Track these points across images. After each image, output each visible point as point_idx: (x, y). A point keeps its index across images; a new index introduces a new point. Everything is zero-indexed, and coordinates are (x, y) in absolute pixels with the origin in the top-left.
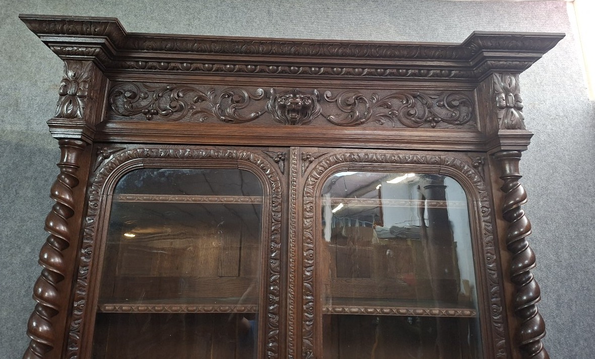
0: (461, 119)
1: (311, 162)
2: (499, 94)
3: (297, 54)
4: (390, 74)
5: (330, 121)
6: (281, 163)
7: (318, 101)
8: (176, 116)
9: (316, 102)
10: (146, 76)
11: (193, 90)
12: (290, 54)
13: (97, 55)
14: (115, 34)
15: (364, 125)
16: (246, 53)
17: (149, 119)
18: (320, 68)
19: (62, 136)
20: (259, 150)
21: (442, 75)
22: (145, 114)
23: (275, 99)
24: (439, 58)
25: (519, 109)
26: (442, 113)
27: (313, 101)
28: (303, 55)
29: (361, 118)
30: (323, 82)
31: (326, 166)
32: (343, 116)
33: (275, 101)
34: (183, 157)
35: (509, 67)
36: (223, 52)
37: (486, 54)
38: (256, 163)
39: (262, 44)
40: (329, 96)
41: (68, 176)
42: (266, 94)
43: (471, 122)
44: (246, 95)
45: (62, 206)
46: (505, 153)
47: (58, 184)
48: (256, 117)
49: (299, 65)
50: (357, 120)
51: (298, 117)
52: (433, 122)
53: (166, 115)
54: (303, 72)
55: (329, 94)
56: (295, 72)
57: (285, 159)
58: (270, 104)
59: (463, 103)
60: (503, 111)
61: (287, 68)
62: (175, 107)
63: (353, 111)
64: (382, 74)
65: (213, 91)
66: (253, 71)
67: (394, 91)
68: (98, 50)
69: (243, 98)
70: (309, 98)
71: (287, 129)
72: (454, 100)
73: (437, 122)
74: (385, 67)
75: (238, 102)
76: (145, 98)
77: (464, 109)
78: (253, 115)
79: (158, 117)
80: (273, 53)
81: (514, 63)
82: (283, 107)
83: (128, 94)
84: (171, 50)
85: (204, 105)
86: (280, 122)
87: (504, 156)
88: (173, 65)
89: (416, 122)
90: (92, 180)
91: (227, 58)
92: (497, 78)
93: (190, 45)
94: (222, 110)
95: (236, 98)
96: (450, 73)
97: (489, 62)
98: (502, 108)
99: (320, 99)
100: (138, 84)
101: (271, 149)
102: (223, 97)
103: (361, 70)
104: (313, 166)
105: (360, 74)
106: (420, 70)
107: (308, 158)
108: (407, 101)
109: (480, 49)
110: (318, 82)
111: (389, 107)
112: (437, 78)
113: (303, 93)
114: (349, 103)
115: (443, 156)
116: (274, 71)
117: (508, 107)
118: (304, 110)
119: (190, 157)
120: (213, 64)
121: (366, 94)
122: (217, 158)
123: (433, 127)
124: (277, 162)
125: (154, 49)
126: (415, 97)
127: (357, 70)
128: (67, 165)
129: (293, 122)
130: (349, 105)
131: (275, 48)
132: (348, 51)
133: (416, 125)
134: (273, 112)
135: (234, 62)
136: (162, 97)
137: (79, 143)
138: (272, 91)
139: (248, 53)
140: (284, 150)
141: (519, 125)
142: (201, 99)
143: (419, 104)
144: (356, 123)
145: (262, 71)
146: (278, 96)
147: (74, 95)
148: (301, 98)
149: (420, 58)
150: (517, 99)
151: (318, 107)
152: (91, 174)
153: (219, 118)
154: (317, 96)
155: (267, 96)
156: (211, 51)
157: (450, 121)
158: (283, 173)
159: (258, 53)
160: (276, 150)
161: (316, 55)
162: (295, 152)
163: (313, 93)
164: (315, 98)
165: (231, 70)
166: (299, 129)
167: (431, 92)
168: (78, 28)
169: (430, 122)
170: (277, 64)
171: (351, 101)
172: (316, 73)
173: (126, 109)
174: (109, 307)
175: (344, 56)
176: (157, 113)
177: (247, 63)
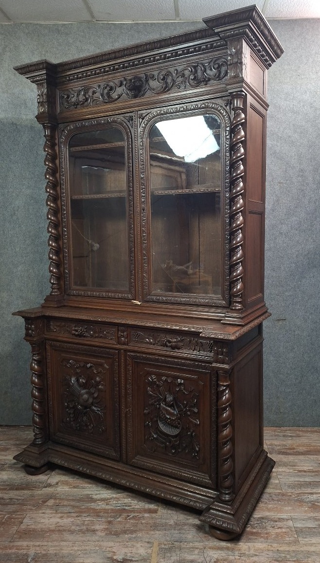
10: (71, 85)
17: (76, 108)
19: (43, 122)
22: (74, 105)
41: (49, 141)
45: (50, 155)
47: (46, 145)
53: (82, 104)
65: (99, 86)
68: (45, 77)
83: (65, 97)
128: (48, 136)
136: (79, 95)
137: (49, 125)
142: (95, 92)
147: (42, 102)
174: (75, 197)
176: (78, 104)
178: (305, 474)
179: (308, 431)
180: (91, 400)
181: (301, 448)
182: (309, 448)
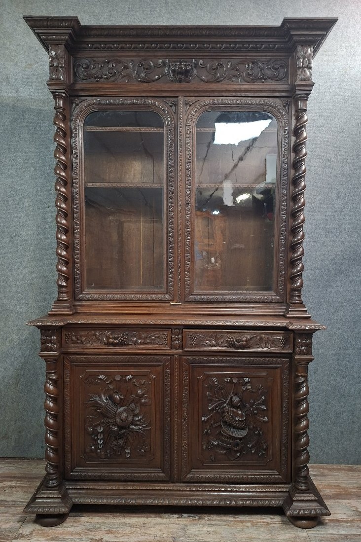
0: (280, 77)
1: (190, 106)
2: (300, 58)
3: (182, 36)
4: (239, 48)
5: (202, 80)
6: (173, 108)
7: (195, 67)
8: (112, 79)
9: (194, 68)
10: (93, 54)
11: (121, 62)
12: (177, 36)
13: (67, 41)
14: (76, 27)
15: (222, 82)
16: (151, 36)
17: (98, 81)
18: (196, 45)
19: (54, 91)
20: (161, 100)
21: (270, 48)
22: (95, 78)
23: (169, 66)
24: (268, 36)
25: (310, 68)
26: (269, 73)
27: (192, 67)
28: (185, 36)
29: (221, 78)
30: (198, 54)
31: (199, 108)
32: (210, 76)
33: (169, 69)
34: (118, 104)
35: (306, 41)
36: (137, 36)
37: (292, 33)
38: (159, 107)
39: (160, 29)
40: (201, 63)
41: (61, 113)
42: (164, 63)
43: (285, 79)
44: (152, 64)
45: (61, 129)
46: (300, 96)
47: (56, 117)
48: (158, 79)
49: (183, 43)
50: (217, 79)
51: (183, 77)
52: (263, 79)
53: (107, 78)
54: (186, 48)
55: (201, 62)
56: (181, 48)
57: (176, 104)
58: (166, 69)
59: (282, 66)
60: (301, 70)
61: (176, 45)
62: (111, 73)
63: (216, 73)
64: (234, 48)
65: (132, 62)
66: (155, 48)
67: (242, 60)
68: (67, 37)
69: (150, 65)
70: (189, 65)
71: (177, 86)
72: (276, 65)
73: (265, 79)
74: (236, 43)
75: (147, 69)
76: (94, 68)
77: (282, 71)
78: (156, 77)
79: (103, 80)
80: (167, 36)
81: (310, 38)
82: (174, 71)
83: (84, 66)
84: (107, 35)
85: (128, 71)
86: (172, 81)
87: (299, 97)
88: (108, 45)
89: (253, 80)
90: (72, 118)
91: (140, 40)
92: (299, 48)
93: (118, 32)
94: (138, 74)
95: (146, 66)
96: (275, 47)
97: (294, 38)
98: (300, 68)
99: (196, 65)
100: (89, 59)
101: (168, 99)
102: (139, 66)
103: (221, 45)
104: (191, 107)
105: (220, 48)
106: (257, 45)
107: (188, 103)
108: (249, 66)
109: (289, 29)
110: (195, 54)
111: (237, 70)
112: (267, 50)
113: (185, 62)
114: (214, 68)
115: (267, 100)
116: (168, 48)
117: (303, 67)
118: (186, 73)
119: (122, 104)
120: (132, 44)
121: (223, 61)
122: (137, 104)
123: (263, 82)
124: (171, 106)
125: (98, 36)
126: (253, 63)
127: (218, 45)
128: (59, 107)
129: (180, 81)
130: (214, 70)
131: (168, 32)
132: (212, 33)
133: (253, 81)
134: (169, 75)
135: (144, 43)
136: (103, 67)
137: (64, 95)
138: (167, 61)
139: (152, 36)
140: (175, 99)
141: (309, 79)
142: (126, 68)
143: (256, 67)
144: (217, 81)
145: (161, 48)
146: (171, 64)
147: (57, 66)
148: (184, 65)
149: (256, 36)
150: (309, 63)
151: (195, 72)
152: (71, 115)
153: (137, 79)
154: (195, 64)
155: (164, 64)
156: (130, 36)
157: (273, 78)
158: (175, 113)
159: (158, 35)
160: (171, 99)
161: (193, 36)
162: (181, 100)
163: (192, 62)
164: (193, 65)
165: (142, 48)
166: (183, 85)
167: (263, 60)
168: (56, 23)
169: (261, 79)
170: (170, 42)
171: (215, 67)
172: (193, 48)
173: (85, 76)
174: (90, 185)
175: (210, 36)
176: (101, 78)
177: (152, 42)
178: (338, 524)
179: (334, 469)
180: (130, 418)
181: (328, 490)
182: (338, 490)
